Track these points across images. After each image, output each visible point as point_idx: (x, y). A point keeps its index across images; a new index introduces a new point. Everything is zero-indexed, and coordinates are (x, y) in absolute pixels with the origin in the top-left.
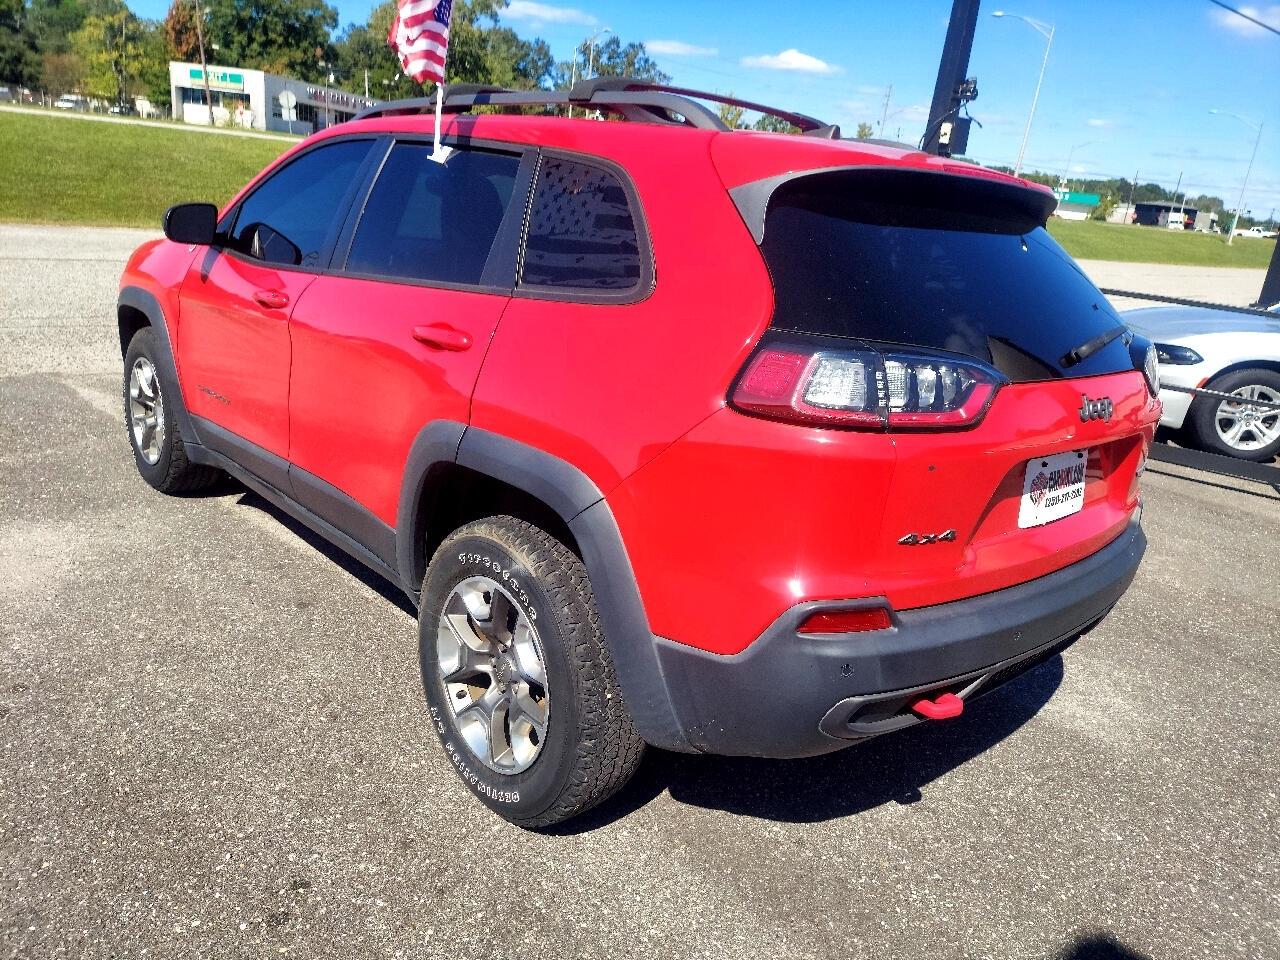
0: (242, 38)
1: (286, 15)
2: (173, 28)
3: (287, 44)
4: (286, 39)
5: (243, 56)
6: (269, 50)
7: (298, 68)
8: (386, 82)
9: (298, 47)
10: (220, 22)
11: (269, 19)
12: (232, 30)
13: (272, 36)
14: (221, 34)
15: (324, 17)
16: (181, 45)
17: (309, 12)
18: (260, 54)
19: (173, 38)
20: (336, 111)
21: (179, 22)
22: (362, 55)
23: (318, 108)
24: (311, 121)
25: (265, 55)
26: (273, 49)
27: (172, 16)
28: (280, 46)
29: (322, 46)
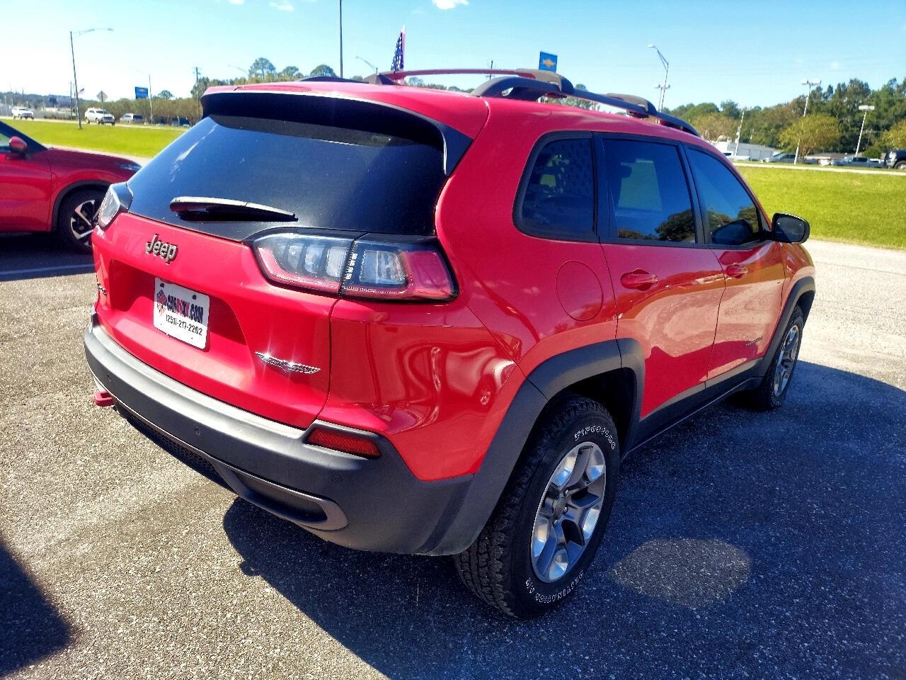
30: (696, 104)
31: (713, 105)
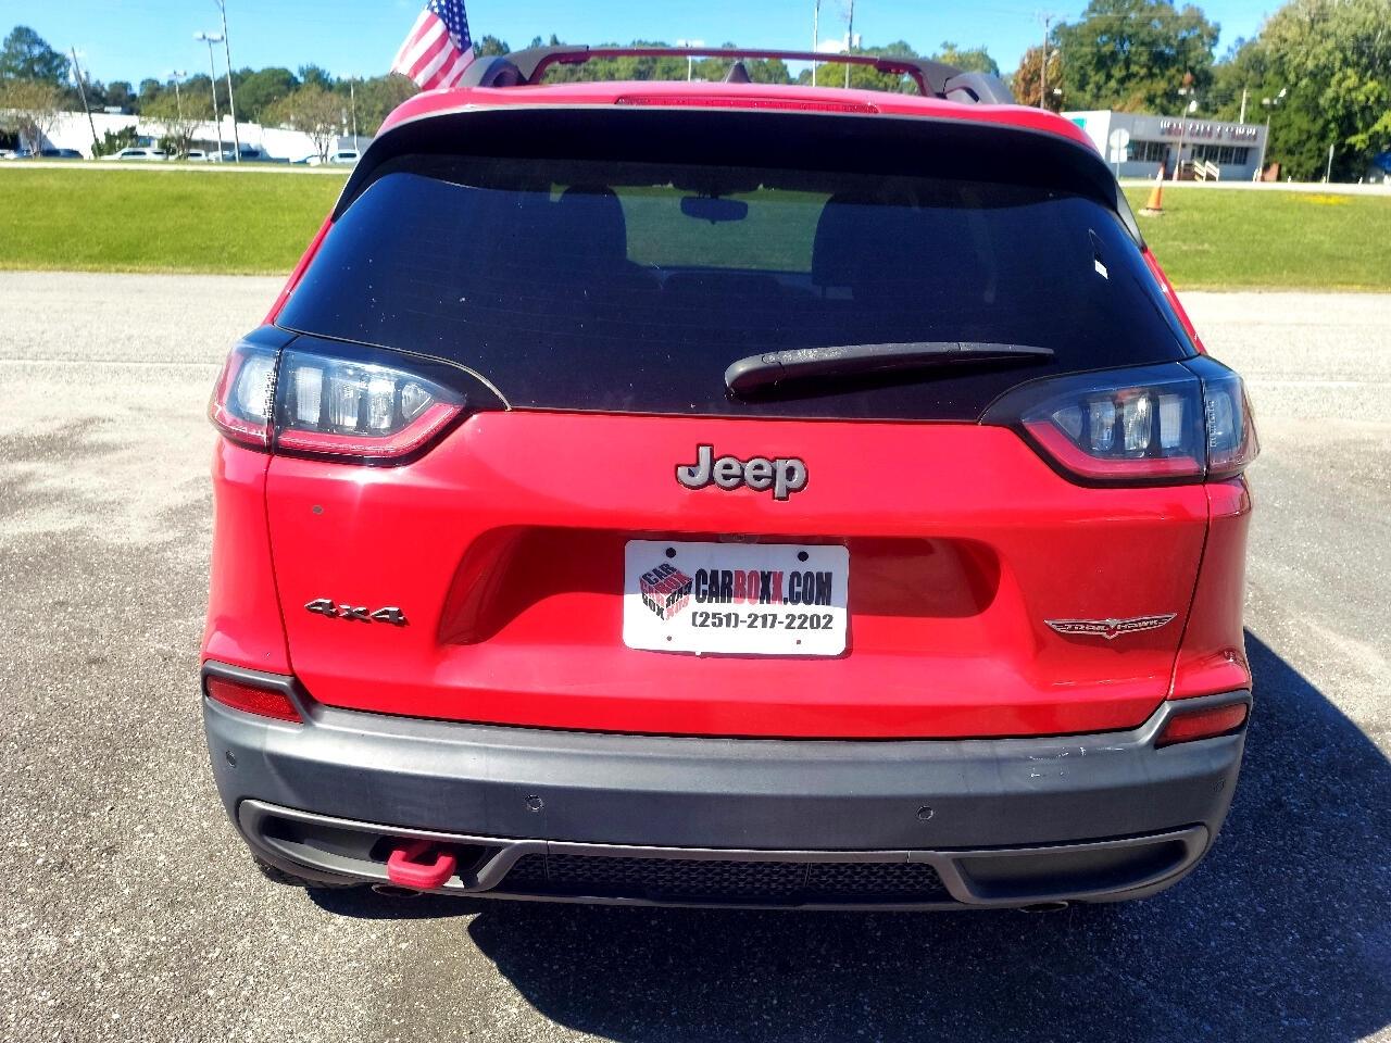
0: (1100, 77)
1: (1153, 43)
2: (1024, 79)
3: (1151, 75)
4: (1150, 69)
5: (1097, 97)
6: (1127, 85)
7: (1158, 101)
8: (1266, 101)
9: (1163, 76)
10: (1077, 64)
11: (1134, 49)
12: (1090, 71)
13: (1134, 68)
14: (1077, 77)
15: (1200, 37)
16: (1029, 95)
17: (1183, 34)
18: (1117, 92)
19: (1022, 89)
20: (1194, 145)
21: (1029, 72)
22: (1251, 73)
23: (1171, 144)
24: (1160, 160)
25: (1122, 93)
26: (1131, 84)
27: (1023, 66)
28: (1142, 79)
29: (1192, 70)
30: (257, 68)
31: (285, 71)
